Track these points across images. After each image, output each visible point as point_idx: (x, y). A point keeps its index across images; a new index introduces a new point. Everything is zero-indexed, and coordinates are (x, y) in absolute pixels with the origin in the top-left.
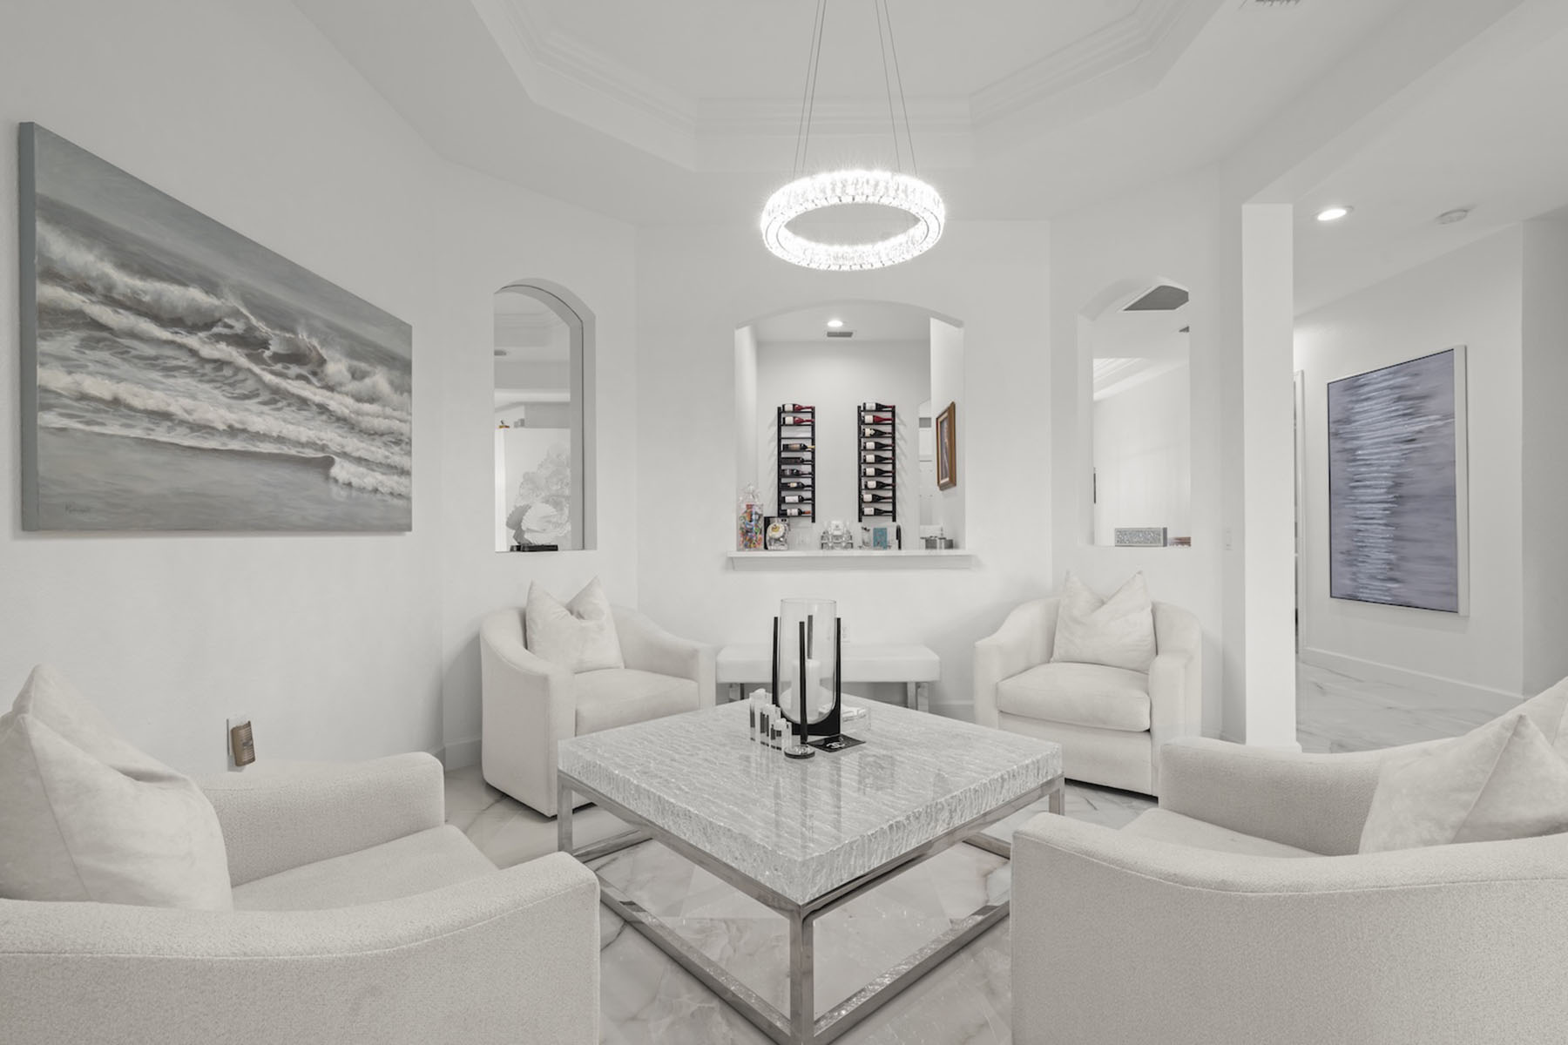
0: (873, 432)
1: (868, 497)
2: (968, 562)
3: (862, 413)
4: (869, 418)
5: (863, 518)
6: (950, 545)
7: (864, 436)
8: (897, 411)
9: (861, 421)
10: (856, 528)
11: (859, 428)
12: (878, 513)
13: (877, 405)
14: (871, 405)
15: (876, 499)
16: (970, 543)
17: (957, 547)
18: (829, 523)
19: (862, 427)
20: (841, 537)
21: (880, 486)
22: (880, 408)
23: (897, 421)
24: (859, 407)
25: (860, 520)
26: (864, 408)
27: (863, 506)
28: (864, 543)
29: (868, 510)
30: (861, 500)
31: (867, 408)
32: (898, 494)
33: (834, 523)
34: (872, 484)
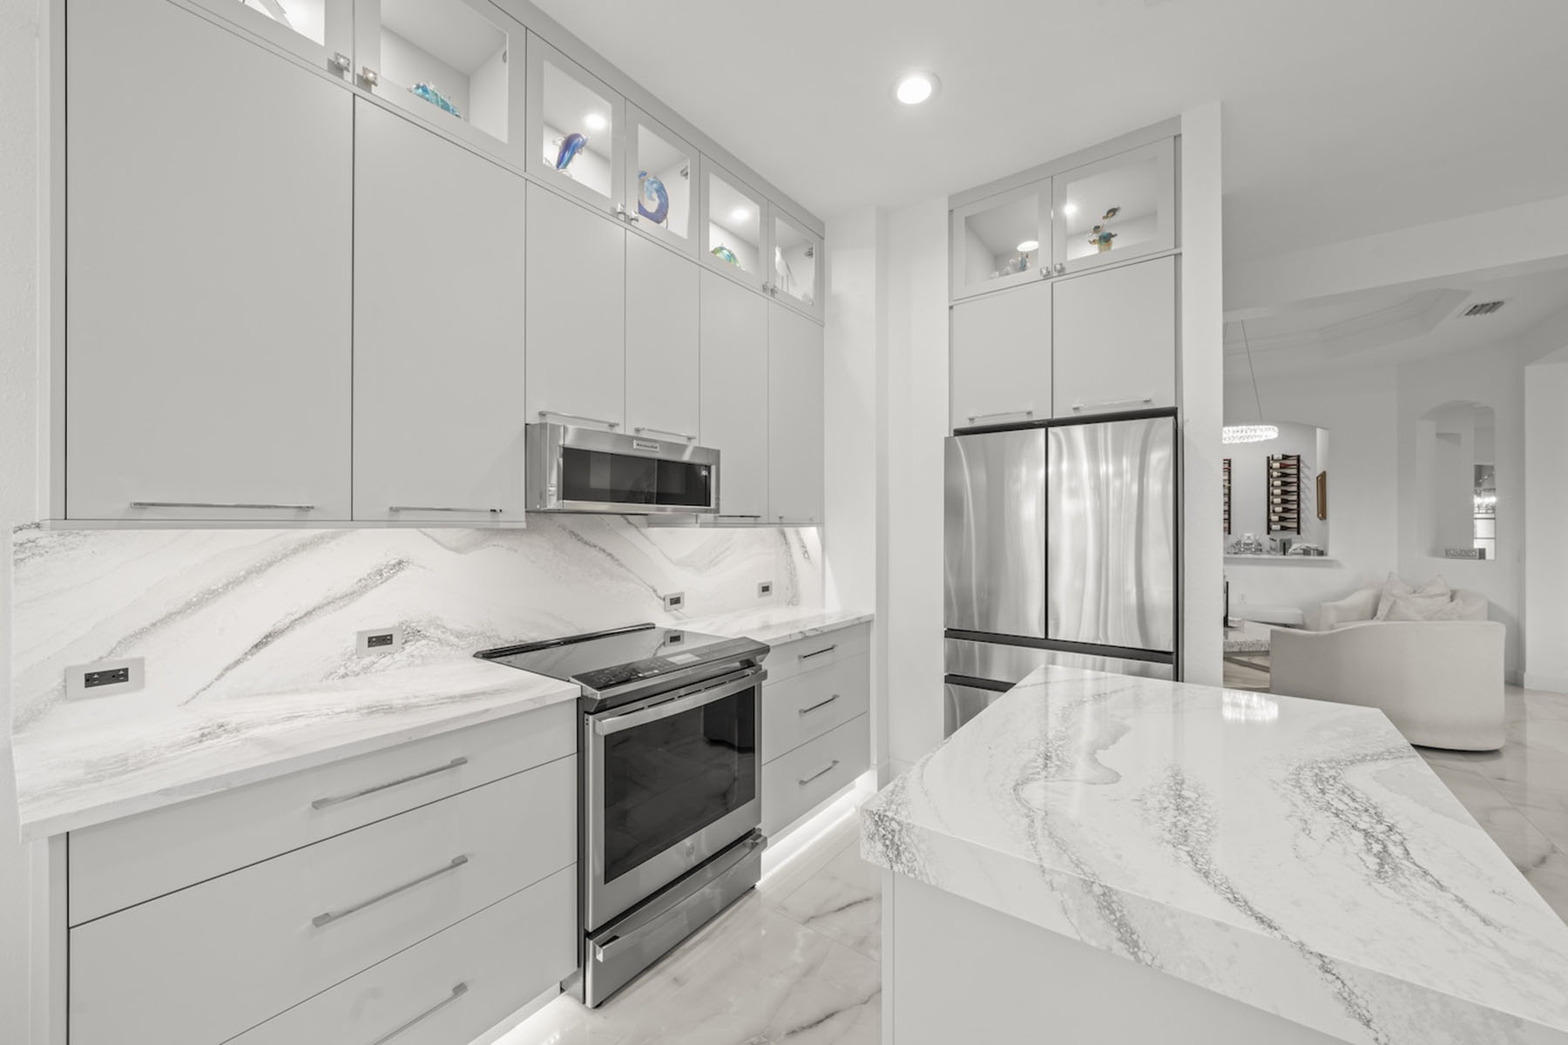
0: (1280, 474)
1: (1275, 518)
2: (1331, 563)
3: (1271, 462)
4: (1276, 465)
5: (1271, 532)
6: (1321, 553)
7: (1272, 477)
8: (1301, 458)
9: (1270, 467)
10: (1265, 539)
11: (1268, 471)
12: (1283, 528)
13: (1283, 455)
14: (1278, 456)
15: (1282, 519)
16: (1332, 553)
17: (1326, 555)
18: (1242, 536)
19: (1271, 471)
20: (1252, 544)
21: (1286, 510)
22: (1285, 457)
23: (1301, 465)
24: (1268, 458)
25: (1269, 533)
26: (1272, 459)
27: (1271, 524)
28: (1271, 548)
29: (1274, 527)
30: (1269, 520)
31: (1275, 458)
32: (1302, 515)
33: (1248, 535)
34: (1279, 509)
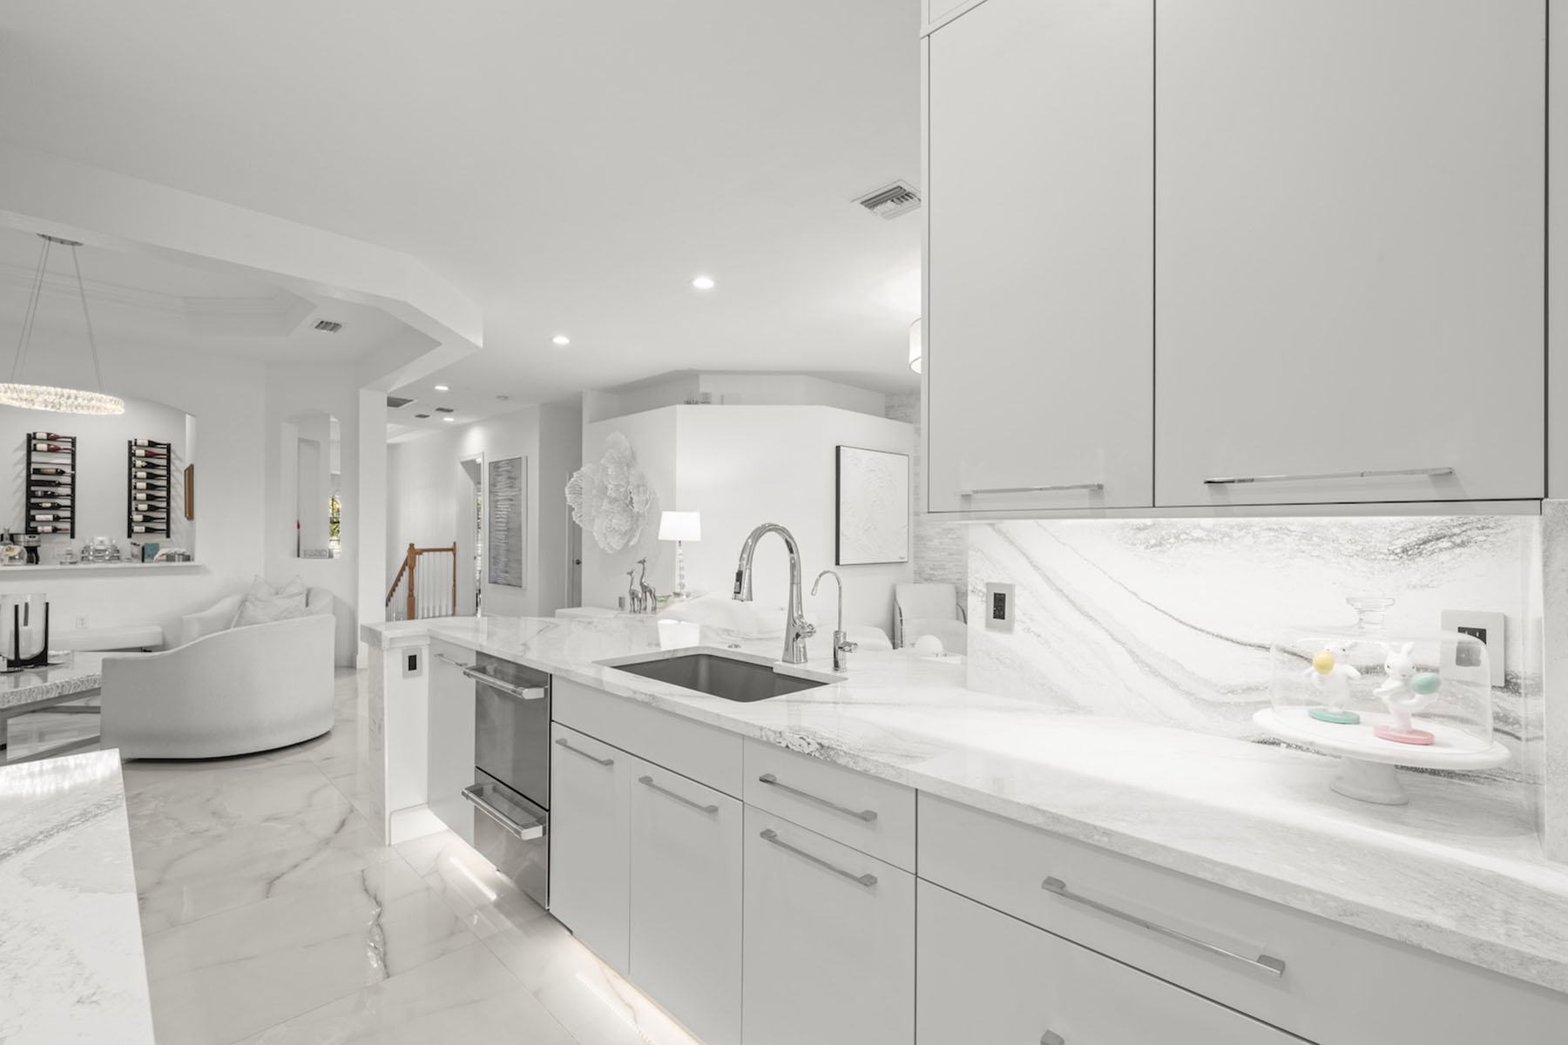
0: (145, 464)
1: (137, 517)
2: (198, 570)
3: (134, 448)
4: (140, 452)
5: (133, 535)
6: (187, 558)
7: (135, 466)
8: (172, 448)
9: (131, 455)
10: (125, 544)
11: (130, 459)
12: (149, 530)
13: (149, 442)
14: (143, 441)
15: (147, 519)
16: (199, 559)
17: (193, 560)
18: (92, 540)
19: (133, 459)
20: (105, 550)
21: (152, 508)
22: (152, 444)
23: (172, 456)
24: (130, 442)
25: (129, 536)
26: (136, 443)
27: (133, 524)
28: (133, 555)
29: (136, 529)
30: (130, 521)
31: (139, 443)
32: (172, 515)
33: (100, 538)
34: (143, 507)
